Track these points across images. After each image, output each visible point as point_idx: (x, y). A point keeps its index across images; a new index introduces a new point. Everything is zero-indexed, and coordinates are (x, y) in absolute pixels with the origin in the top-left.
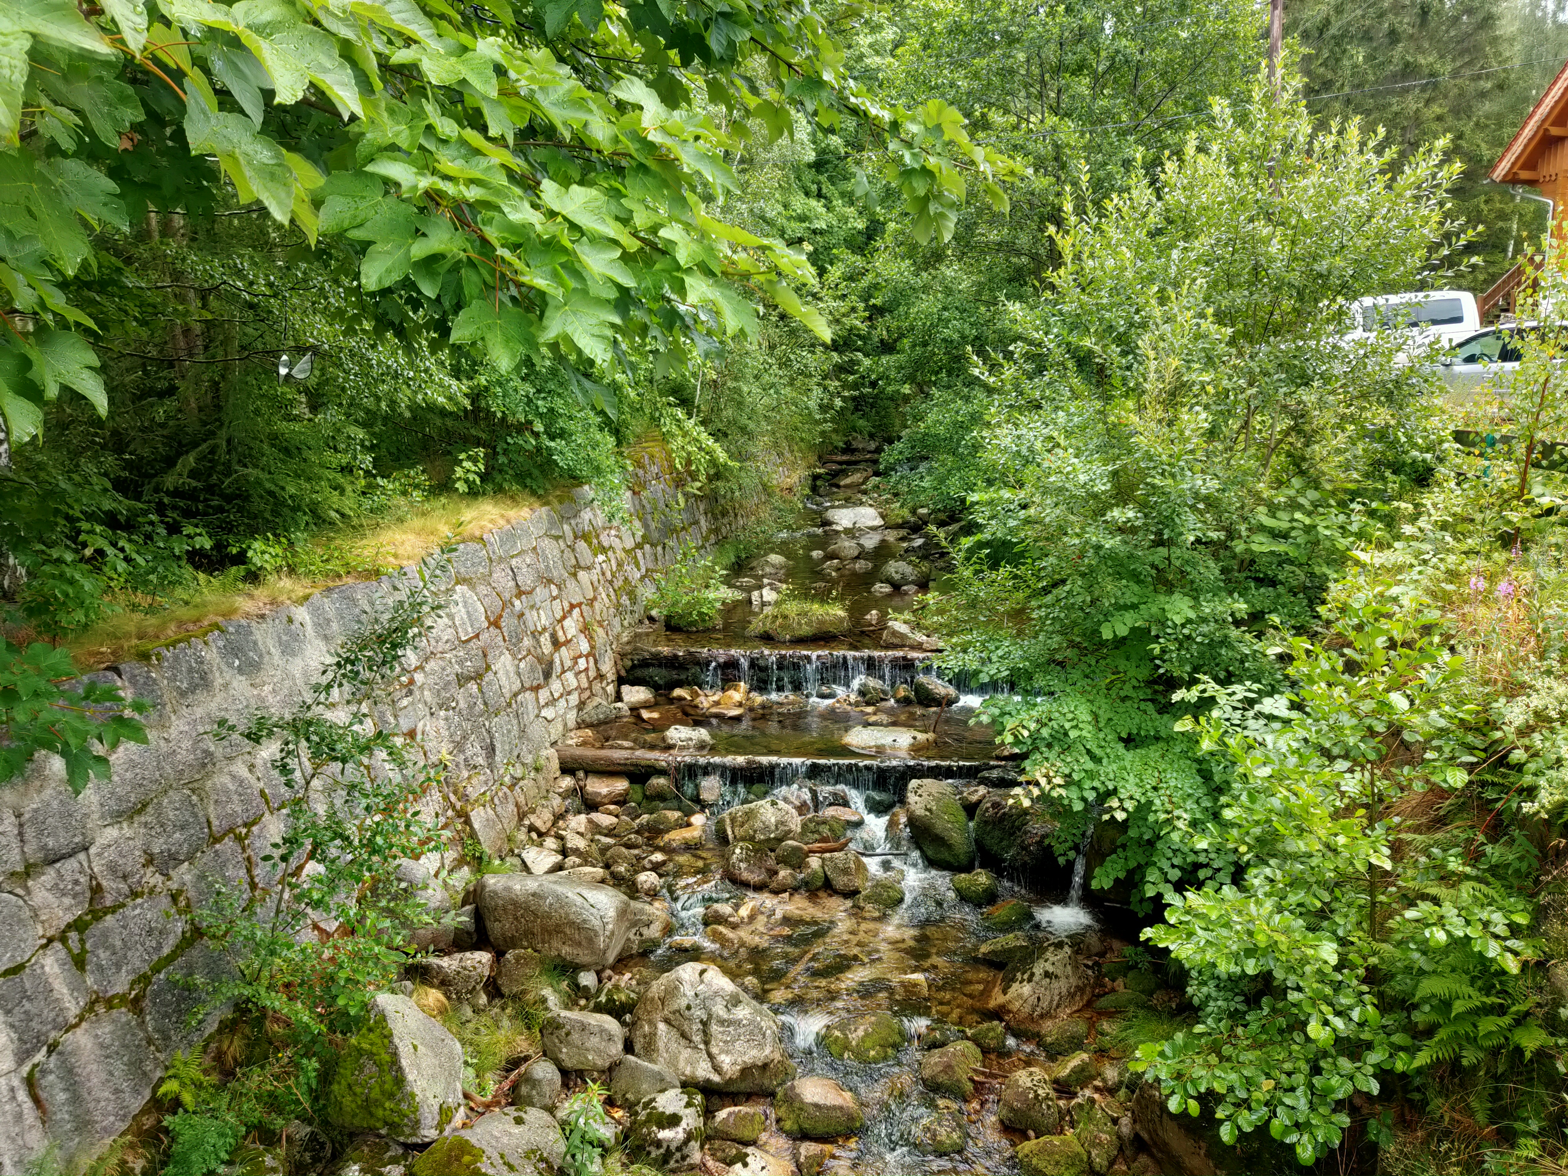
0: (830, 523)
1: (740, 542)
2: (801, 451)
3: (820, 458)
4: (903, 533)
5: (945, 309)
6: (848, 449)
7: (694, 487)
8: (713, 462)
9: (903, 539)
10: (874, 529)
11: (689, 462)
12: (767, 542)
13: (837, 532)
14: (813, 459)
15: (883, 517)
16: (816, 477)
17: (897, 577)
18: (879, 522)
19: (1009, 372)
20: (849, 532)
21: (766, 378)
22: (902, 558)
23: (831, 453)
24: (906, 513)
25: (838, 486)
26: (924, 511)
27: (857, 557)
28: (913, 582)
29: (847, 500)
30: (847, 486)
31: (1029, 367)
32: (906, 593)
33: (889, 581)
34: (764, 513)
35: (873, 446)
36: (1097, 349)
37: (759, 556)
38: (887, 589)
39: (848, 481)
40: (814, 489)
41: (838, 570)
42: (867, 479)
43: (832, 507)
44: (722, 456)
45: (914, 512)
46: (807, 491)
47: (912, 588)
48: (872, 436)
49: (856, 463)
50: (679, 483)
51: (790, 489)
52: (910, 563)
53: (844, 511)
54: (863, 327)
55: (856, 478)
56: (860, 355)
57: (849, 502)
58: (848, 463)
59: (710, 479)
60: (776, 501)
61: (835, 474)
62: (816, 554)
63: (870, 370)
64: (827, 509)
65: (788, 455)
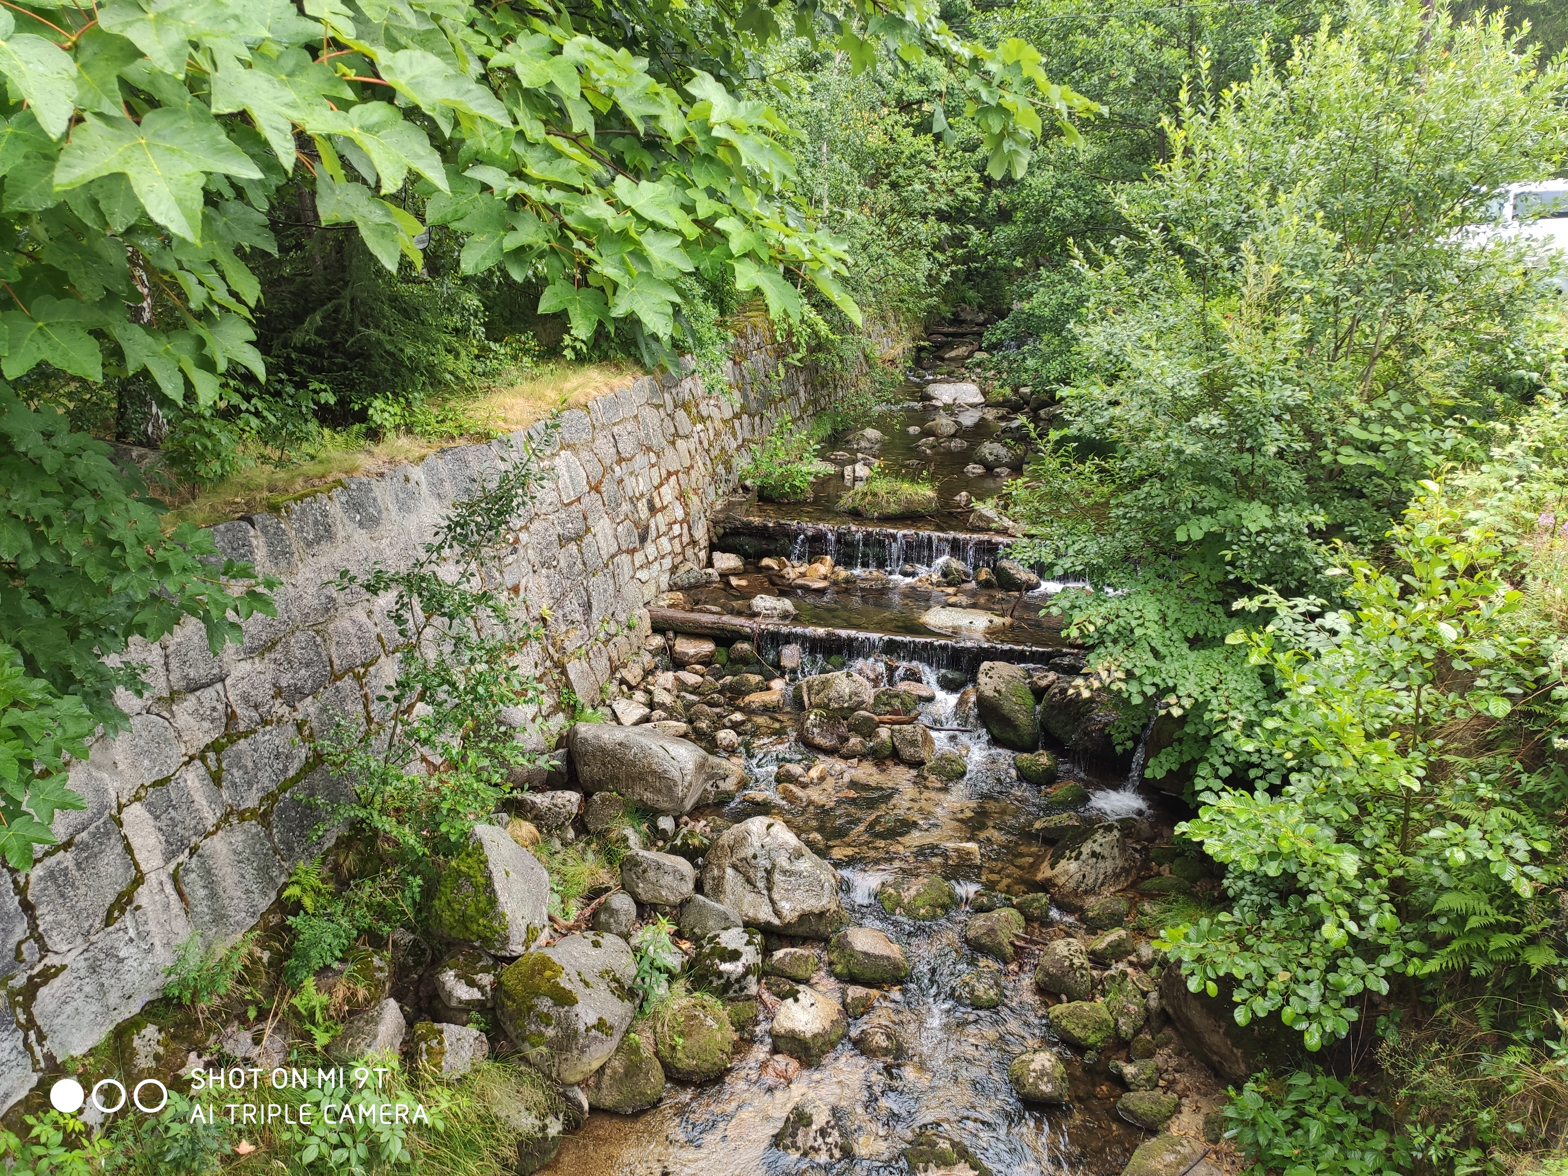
0: (930, 398)
1: (838, 414)
2: (906, 321)
3: (926, 328)
4: (1002, 411)
5: (1059, 185)
6: (957, 320)
7: (794, 359)
8: (816, 334)
9: (1002, 418)
10: (974, 406)
11: (790, 334)
12: (865, 414)
13: (936, 408)
14: (918, 330)
15: (984, 393)
16: (920, 349)
17: (991, 458)
18: (980, 399)
19: (1110, 267)
20: (947, 408)
21: (874, 249)
22: (998, 440)
23: (939, 324)
24: (1007, 391)
25: (943, 359)
26: (1026, 390)
27: (954, 436)
28: (1006, 465)
29: (950, 374)
30: (951, 359)
31: (1130, 264)
32: (998, 475)
33: (982, 462)
34: (864, 384)
35: (981, 318)
36: (1201, 248)
37: (856, 429)
38: (979, 470)
39: (953, 354)
40: (918, 361)
41: (932, 447)
42: (971, 355)
43: (935, 381)
44: (823, 329)
45: (1015, 390)
46: (910, 364)
47: (1005, 471)
48: (981, 308)
49: (963, 335)
50: (781, 354)
51: (892, 362)
52: (1005, 445)
53: (946, 386)
54: (976, 198)
55: (962, 351)
56: (971, 228)
57: (952, 377)
58: (953, 335)
59: (811, 350)
60: (877, 374)
61: (940, 347)
62: (913, 430)
63: (979, 246)
64: (929, 382)
65: (892, 324)
